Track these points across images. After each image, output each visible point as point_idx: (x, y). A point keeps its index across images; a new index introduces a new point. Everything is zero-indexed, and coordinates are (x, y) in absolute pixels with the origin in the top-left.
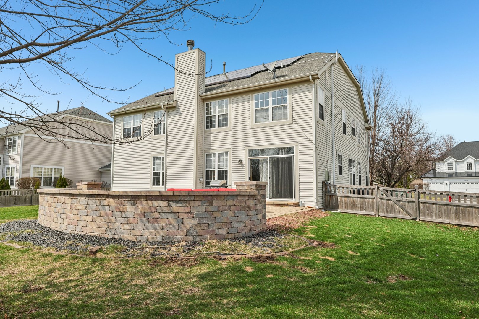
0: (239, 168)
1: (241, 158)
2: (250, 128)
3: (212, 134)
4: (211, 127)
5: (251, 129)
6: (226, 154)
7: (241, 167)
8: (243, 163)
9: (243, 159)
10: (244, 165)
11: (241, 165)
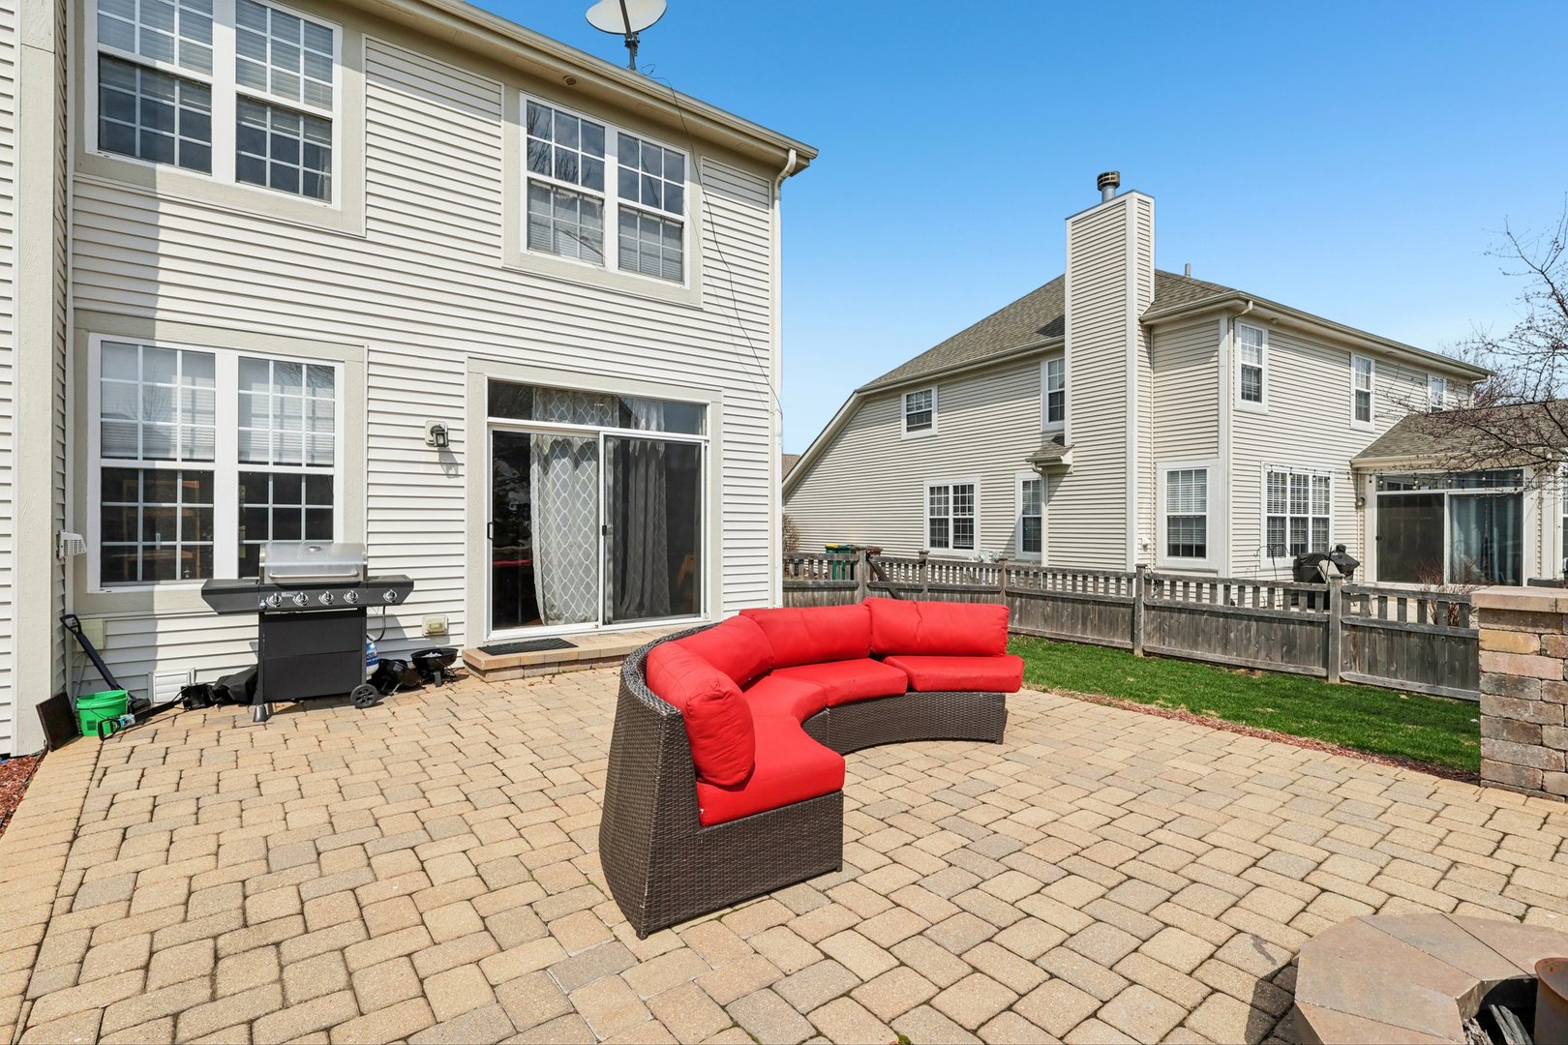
0: (422, 468)
1: (440, 415)
2: (499, 264)
3: (163, 207)
4: (158, 151)
5: (504, 270)
6: (323, 374)
7: (439, 469)
8: (452, 447)
9: (451, 424)
10: (458, 459)
11: (435, 457)
